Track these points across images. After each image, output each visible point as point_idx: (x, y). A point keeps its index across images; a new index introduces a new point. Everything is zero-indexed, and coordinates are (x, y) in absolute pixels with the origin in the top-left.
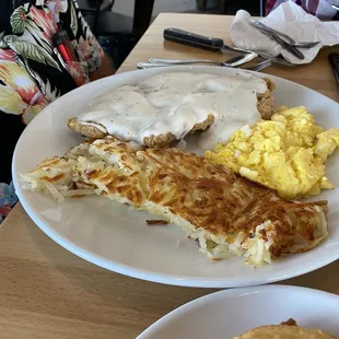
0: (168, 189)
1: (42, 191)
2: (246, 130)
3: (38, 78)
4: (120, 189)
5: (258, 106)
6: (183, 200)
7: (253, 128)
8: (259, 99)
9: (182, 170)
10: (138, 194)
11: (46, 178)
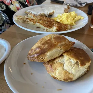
0: (41, 21)
1: (18, 21)
2: (61, 15)
3: (21, 5)
4: (32, 21)
5: (65, 11)
6: (43, 23)
7: (62, 14)
8: (65, 9)
9: (45, 19)
10: (35, 22)
11: (19, 19)
